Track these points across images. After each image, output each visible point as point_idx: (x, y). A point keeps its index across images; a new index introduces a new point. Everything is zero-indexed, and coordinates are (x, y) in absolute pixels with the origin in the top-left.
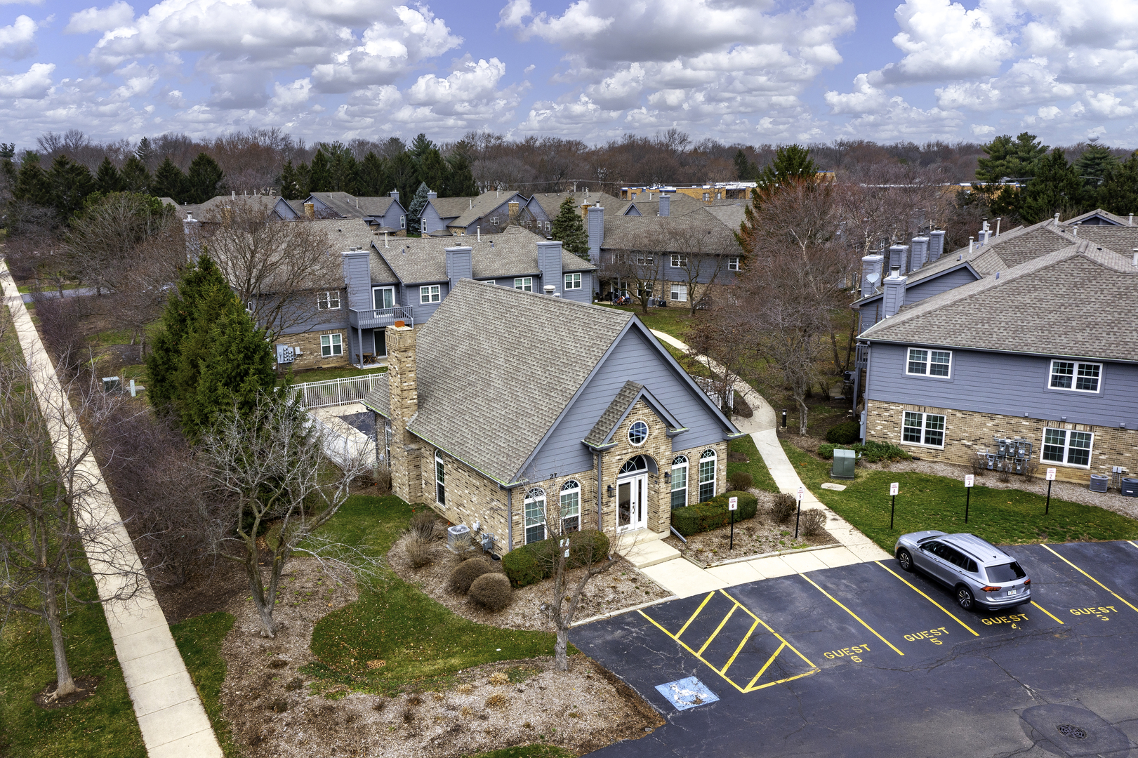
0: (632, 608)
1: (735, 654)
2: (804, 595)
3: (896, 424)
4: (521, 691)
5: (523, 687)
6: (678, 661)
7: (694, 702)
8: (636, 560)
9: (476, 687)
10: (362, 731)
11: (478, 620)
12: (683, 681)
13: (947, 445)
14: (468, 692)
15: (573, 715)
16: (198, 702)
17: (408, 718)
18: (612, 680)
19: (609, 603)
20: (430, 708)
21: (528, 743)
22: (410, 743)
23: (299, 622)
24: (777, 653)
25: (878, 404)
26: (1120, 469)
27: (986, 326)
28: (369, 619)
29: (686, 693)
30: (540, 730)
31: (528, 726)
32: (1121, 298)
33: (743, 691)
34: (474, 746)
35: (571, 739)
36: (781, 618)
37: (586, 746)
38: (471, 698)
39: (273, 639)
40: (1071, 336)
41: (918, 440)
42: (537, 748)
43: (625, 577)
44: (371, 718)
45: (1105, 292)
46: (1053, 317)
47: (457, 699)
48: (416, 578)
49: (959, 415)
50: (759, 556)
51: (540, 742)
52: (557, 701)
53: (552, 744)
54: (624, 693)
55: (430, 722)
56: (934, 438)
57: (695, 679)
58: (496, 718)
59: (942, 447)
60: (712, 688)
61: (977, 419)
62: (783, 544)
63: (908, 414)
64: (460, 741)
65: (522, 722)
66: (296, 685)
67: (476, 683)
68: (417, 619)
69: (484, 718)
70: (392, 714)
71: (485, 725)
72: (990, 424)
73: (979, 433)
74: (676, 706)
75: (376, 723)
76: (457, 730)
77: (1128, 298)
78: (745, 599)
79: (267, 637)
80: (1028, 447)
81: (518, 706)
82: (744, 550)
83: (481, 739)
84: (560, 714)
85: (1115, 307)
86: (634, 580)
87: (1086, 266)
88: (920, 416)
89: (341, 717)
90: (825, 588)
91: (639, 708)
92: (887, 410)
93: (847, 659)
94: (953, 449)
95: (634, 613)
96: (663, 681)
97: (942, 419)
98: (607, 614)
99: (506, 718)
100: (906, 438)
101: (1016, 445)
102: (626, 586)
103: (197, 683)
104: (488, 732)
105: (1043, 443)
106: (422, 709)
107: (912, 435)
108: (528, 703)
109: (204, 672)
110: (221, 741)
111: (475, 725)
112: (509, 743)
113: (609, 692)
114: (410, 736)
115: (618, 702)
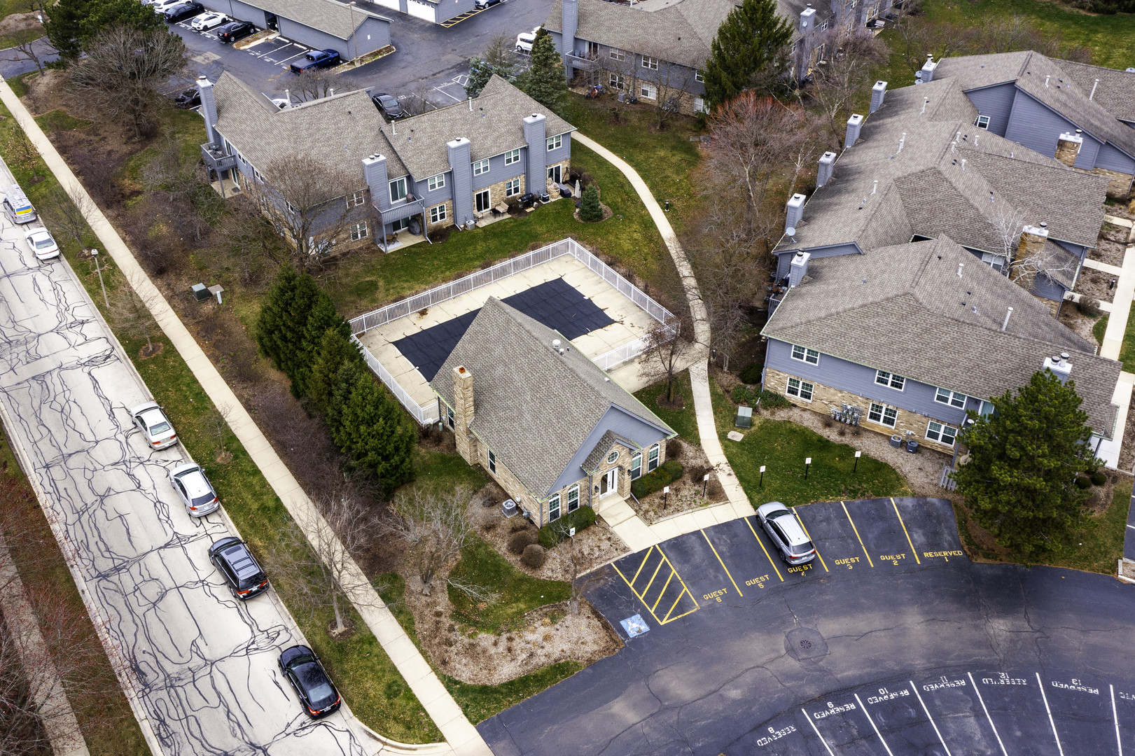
0: (608, 562)
1: (660, 598)
2: (701, 548)
3: (783, 384)
4: (558, 630)
5: (559, 627)
6: (631, 603)
7: (638, 632)
8: (610, 521)
9: (536, 628)
10: (490, 658)
11: (529, 573)
12: (633, 618)
13: (813, 401)
14: (533, 632)
15: (582, 643)
16: (406, 637)
17: (509, 650)
18: (599, 617)
19: (596, 558)
20: (518, 644)
21: (564, 660)
22: (513, 663)
23: (438, 582)
24: (680, 597)
25: (772, 371)
26: (910, 432)
27: (843, 339)
28: (471, 573)
29: (635, 625)
30: (568, 653)
31: (563, 651)
32: (926, 333)
33: (662, 624)
34: (540, 663)
35: (582, 657)
36: (687, 568)
37: (589, 660)
38: (536, 636)
39: (430, 596)
40: (891, 356)
41: (796, 394)
42: (568, 663)
43: (604, 537)
44: (492, 651)
45: (918, 326)
46: (884, 340)
47: (530, 637)
48: (488, 537)
49: (822, 386)
50: (681, 513)
51: (569, 659)
52: (574, 635)
53: (574, 660)
54: (606, 627)
55: (519, 652)
56: (806, 395)
57: (639, 616)
58: (548, 648)
59: (810, 401)
60: (647, 622)
61: (832, 391)
62: (695, 502)
63: (791, 380)
64: (535, 661)
65: (560, 649)
66: (451, 629)
67: (536, 625)
68: (496, 571)
69: (543, 647)
70: (502, 647)
71: (544, 651)
72: (840, 395)
73: (833, 398)
74: (630, 634)
75: (496, 653)
76: (532, 655)
77: (930, 333)
78: (668, 552)
79: (426, 595)
80: (861, 413)
81: (557, 639)
82: (672, 509)
83: (543, 659)
84: (576, 643)
85: (921, 339)
86: (609, 539)
87: (912, 303)
88: (798, 382)
89: (479, 649)
90: (713, 543)
91: (613, 636)
92: (777, 375)
93: (714, 600)
94: (817, 404)
95: (610, 565)
96: (624, 618)
97: (811, 386)
98: (596, 567)
99: (552, 647)
100: (789, 392)
101: (854, 410)
102: (605, 545)
103: (401, 623)
104: (546, 656)
105: (870, 411)
106: (514, 643)
107: (793, 391)
108: (561, 637)
109: (402, 617)
110: (428, 662)
111: (539, 651)
112: (556, 661)
113: (598, 627)
114: (512, 660)
115: (603, 633)
